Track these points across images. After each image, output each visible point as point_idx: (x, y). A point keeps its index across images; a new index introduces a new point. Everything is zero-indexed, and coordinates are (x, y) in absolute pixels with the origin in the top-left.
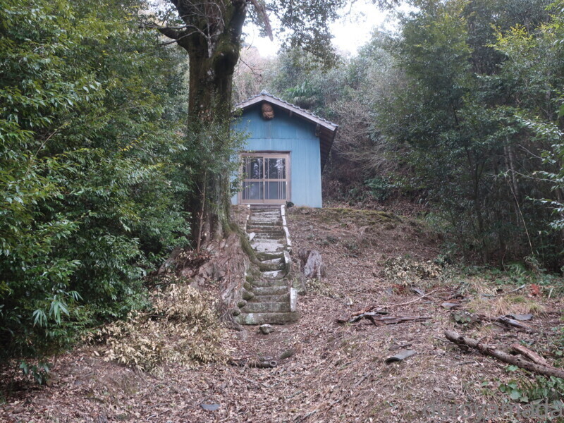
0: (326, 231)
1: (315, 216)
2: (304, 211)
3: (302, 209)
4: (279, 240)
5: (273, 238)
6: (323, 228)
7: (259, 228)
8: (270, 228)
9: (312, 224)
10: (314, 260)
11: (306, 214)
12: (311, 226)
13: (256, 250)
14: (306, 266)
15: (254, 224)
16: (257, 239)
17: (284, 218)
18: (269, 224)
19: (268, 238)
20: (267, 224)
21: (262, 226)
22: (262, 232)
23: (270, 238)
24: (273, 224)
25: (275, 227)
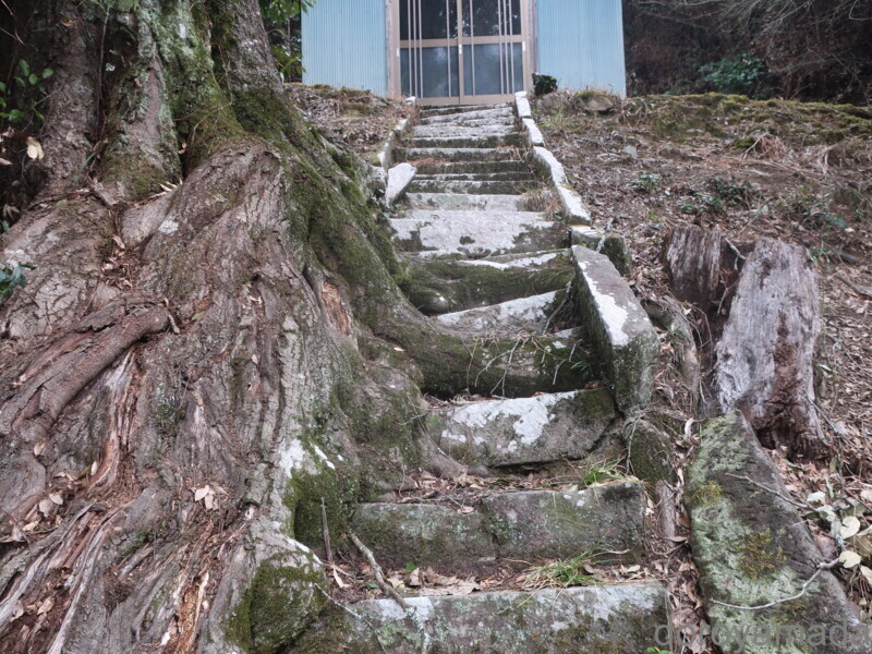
0: (687, 164)
1: (632, 121)
2: (594, 105)
3: (586, 97)
4: (524, 197)
5: (494, 191)
6: (673, 154)
7: (438, 156)
8: (482, 157)
9: (632, 143)
10: (773, 304)
11: (604, 114)
12: (630, 150)
13: (413, 243)
14: (727, 343)
15: (421, 144)
16: (426, 196)
17: (530, 124)
18: (480, 144)
19: (473, 191)
20: (470, 143)
21: (450, 151)
22: (450, 170)
23: (481, 191)
24: (492, 142)
25: (502, 150)
